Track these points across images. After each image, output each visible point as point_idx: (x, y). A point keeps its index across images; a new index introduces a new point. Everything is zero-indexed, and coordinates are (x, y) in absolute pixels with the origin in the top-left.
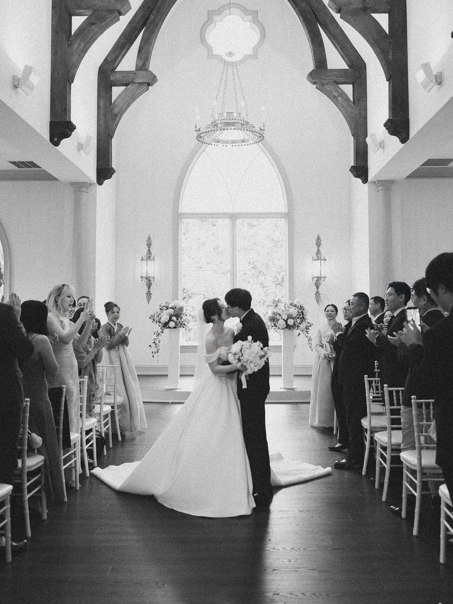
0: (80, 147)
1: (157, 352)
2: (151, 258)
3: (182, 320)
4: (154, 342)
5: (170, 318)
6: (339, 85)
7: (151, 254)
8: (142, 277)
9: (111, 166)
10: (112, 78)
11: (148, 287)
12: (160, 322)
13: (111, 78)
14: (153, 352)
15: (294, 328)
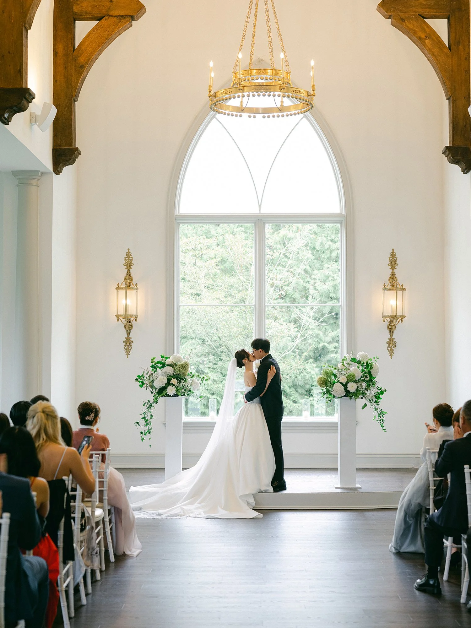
0: (34, 120)
1: (149, 433)
2: (132, 286)
3: (187, 384)
4: (145, 418)
5: (169, 380)
6: (425, 20)
7: (132, 280)
8: (118, 316)
9: (75, 146)
10: (76, 9)
11: (127, 332)
12: (152, 387)
13: (74, 8)
14: (141, 433)
15: (357, 396)
